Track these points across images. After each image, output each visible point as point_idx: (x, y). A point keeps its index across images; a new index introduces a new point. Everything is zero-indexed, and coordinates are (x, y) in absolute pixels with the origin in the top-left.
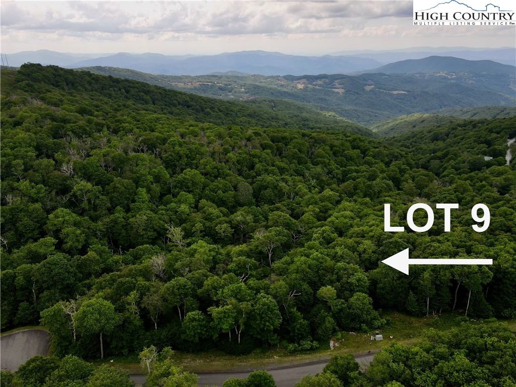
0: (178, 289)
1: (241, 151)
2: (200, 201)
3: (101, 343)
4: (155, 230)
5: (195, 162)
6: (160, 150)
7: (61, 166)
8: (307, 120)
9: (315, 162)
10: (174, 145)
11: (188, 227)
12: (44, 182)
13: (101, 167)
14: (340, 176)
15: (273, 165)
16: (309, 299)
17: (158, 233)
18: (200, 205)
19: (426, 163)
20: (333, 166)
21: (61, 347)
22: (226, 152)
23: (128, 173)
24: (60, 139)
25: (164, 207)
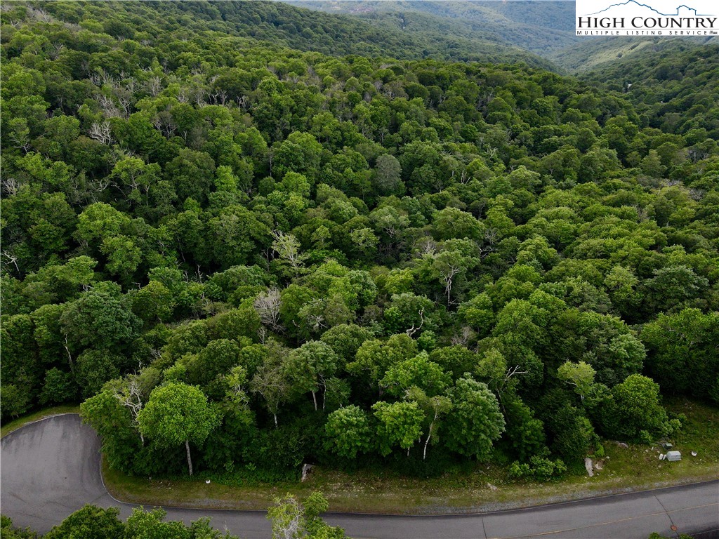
0: (314, 365)
1: (376, 100)
2: (318, 185)
3: (188, 452)
4: (252, 238)
5: (305, 118)
6: (247, 98)
7: (90, 128)
8: (456, 46)
9: (490, 117)
10: (269, 90)
11: (304, 233)
12: (66, 157)
13: (156, 128)
14: (531, 142)
15: (428, 125)
16: (537, 377)
17: (257, 242)
18: (319, 193)
19: (654, 116)
20: (519, 124)
21: (122, 455)
22: (353, 102)
23: (200, 140)
24: (84, 80)
25: (264, 198)
